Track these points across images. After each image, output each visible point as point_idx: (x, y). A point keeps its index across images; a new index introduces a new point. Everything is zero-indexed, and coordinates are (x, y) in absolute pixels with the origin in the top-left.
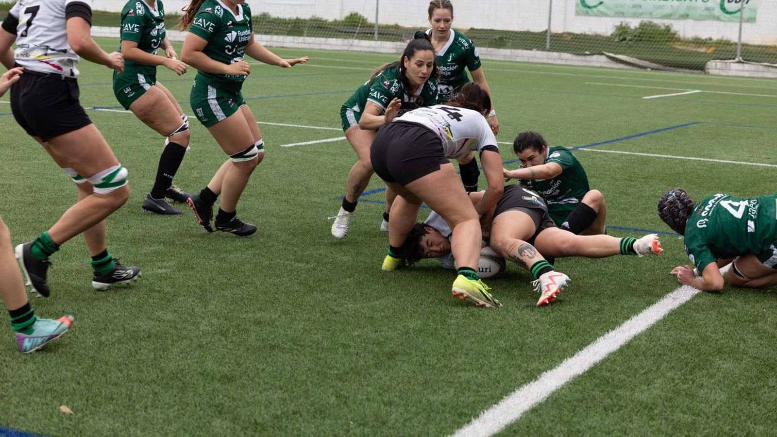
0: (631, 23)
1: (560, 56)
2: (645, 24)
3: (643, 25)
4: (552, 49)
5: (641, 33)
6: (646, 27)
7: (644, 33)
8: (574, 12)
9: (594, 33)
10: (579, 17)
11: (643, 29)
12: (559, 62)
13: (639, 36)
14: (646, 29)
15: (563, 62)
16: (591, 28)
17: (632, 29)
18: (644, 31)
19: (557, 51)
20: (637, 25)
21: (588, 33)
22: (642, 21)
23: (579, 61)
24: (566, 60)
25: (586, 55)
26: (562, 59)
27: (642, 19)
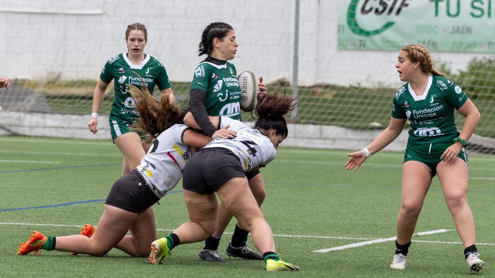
0: (451, 63)
1: (321, 133)
2: (481, 66)
3: (475, 68)
4: (303, 118)
5: (474, 83)
6: (482, 71)
7: (481, 84)
8: (335, 44)
9: (377, 86)
10: (345, 54)
11: (477, 75)
12: (320, 144)
13: (472, 89)
14: (485, 76)
15: (328, 145)
16: (370, 76)
17: (455, 76)
18: (480, 79)
19: (314, 124)
20: (464, 68)
21: (365, 84)
22: (474, 60)
23: (359, 140)
24: (334, 140)
25: (373, 128)
26: (326, 139)
27: (474, 56)
